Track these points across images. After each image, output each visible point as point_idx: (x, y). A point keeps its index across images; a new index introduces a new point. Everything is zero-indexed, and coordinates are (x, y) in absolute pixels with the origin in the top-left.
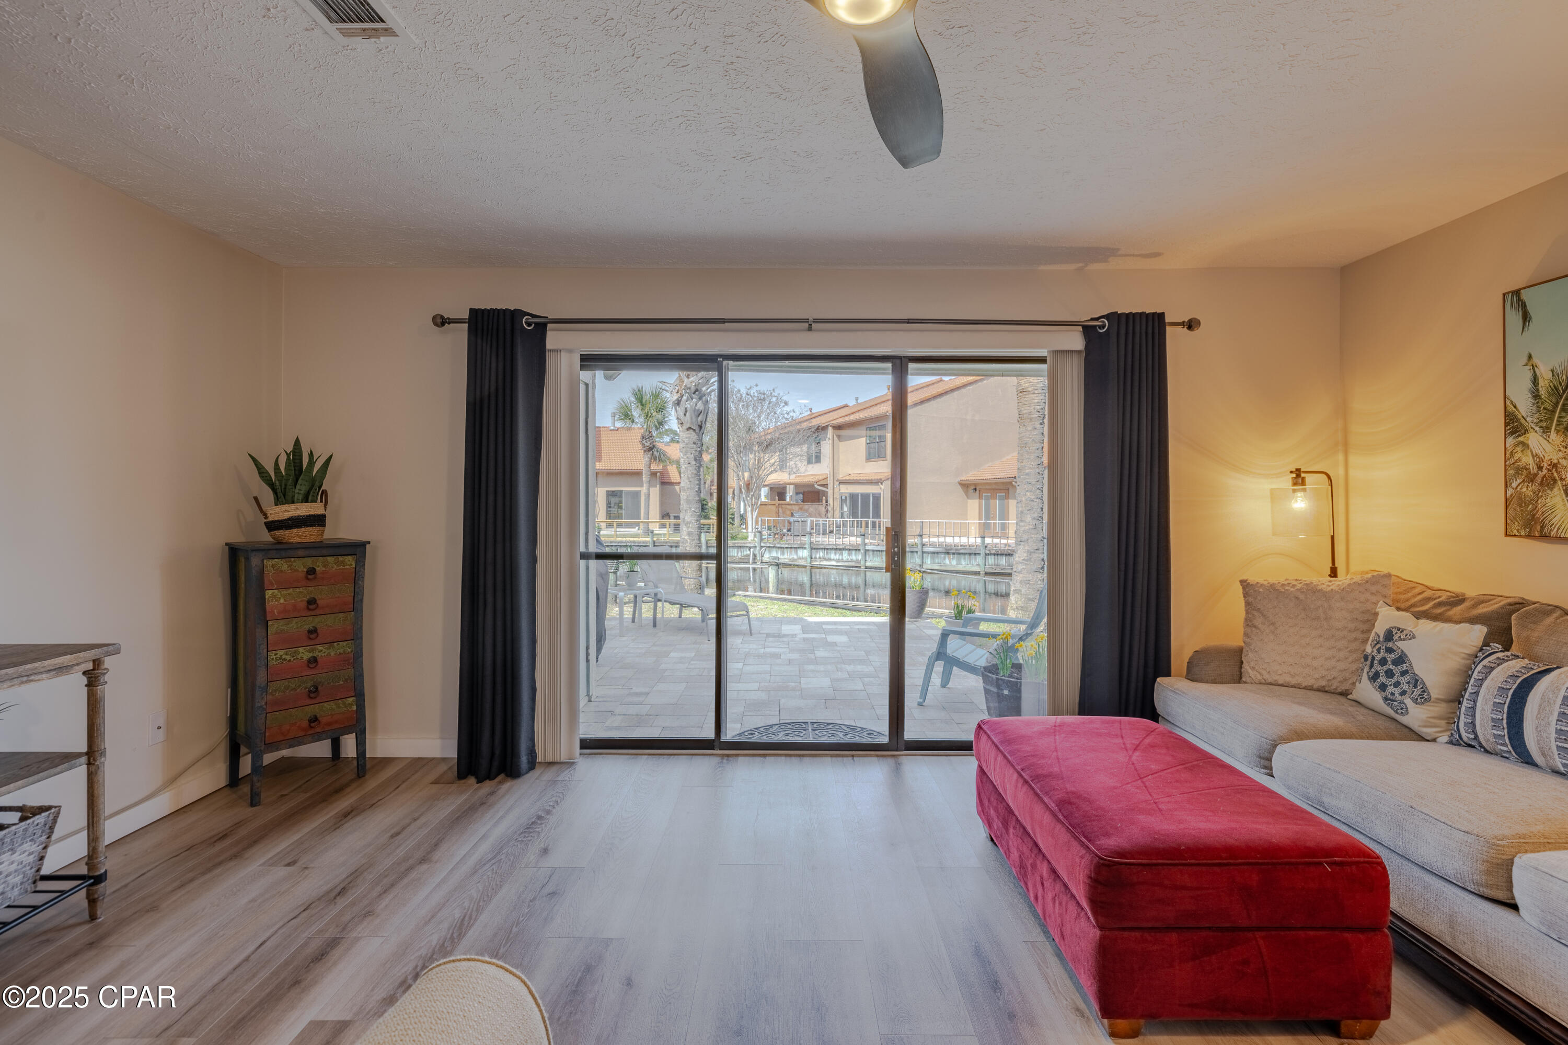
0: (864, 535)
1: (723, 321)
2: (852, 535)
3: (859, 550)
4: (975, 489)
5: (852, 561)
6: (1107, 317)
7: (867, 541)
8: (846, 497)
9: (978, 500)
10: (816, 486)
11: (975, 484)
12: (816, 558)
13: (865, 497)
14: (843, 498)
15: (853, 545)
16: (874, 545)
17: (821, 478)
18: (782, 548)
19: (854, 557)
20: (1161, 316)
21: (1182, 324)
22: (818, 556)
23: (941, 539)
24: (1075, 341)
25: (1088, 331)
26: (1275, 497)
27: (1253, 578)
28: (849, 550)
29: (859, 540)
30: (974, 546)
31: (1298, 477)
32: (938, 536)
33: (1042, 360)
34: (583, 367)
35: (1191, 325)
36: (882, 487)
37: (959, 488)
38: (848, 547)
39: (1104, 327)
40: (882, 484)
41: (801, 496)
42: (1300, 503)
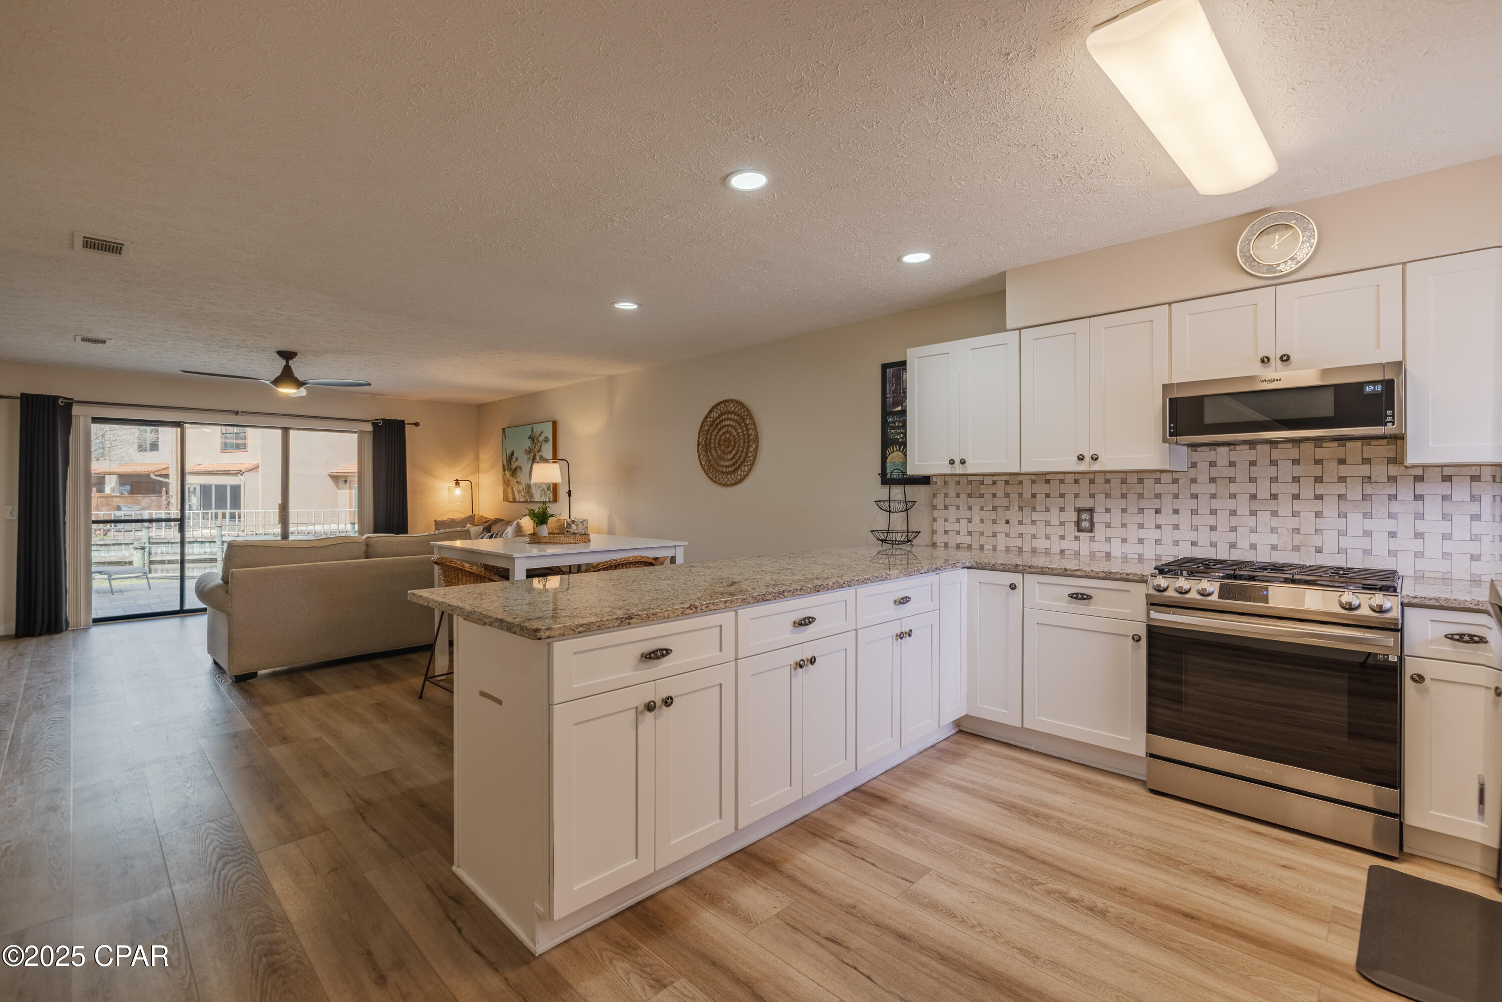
0: (221, 527)
1: (190, 409)
2: (205, 527)
3: (214, 542)
4: (346, 481)
5: (205, 553)
6: (382, 419)
7: (223, 533)
8: (195, 489)
9: (348, 491)
10: (153, 476)
11: (346, 477)
12: (156, 553)
13: (221, 489)
14: (192, 489)
15: (206, 538)
16: (233, 536)
17: (160, 467)
18: (106, 545)
19: (208, 550)
20: (404, 421)
21: (413, 424)
22: (159, 551)
23: (311, 528)
24: (369, 427)
25: (375, 424)
26: (449, 489)
27: (438, 520)
28: (202, 542)
29: (215, 532)
30: (344, 532)
31: (457, 482)
32: (307, 525)
33: (355, 432)
34: (93, 422)
35: (417, 424)
36: (242, 478)
37: (329, 480)
38: (200, 540)
39: (380, 423)
40: (241, 475)
41: (128, 487)
42: (458, 492)
